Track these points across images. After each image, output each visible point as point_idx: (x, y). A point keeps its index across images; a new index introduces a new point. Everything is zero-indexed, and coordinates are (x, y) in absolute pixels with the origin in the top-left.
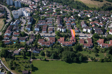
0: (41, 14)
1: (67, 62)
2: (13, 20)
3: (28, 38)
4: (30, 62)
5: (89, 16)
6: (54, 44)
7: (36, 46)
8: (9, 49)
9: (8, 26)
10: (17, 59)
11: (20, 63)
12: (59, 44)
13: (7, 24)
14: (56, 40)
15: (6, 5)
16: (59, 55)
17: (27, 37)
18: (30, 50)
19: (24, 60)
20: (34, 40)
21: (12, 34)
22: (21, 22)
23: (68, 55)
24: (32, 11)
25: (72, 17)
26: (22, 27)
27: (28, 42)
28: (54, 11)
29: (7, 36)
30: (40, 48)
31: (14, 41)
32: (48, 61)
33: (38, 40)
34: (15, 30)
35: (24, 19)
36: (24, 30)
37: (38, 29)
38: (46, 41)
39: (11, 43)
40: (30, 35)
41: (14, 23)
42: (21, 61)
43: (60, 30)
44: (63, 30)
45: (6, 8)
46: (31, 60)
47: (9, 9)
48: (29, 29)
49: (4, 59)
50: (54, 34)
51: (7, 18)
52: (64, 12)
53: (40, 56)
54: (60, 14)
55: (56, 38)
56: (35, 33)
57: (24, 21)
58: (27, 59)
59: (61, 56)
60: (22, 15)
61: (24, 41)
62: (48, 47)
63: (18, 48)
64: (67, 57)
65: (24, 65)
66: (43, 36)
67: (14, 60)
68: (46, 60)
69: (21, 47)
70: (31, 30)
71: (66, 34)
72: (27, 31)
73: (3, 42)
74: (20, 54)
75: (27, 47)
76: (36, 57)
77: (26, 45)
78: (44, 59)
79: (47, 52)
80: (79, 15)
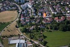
0: (39, 5)
1: (63, 31)
5: (68, 3)
6: (52, 22)
8: (26, 27)
11: (35, 34)
13: (20, 13)
15: (15, 2)
16: (58, 27)
17: (35, 19)
18: (39, 26)
20: (40, 21)
21: (25, 18)
22: (28, 11)
24: (32, 4)
25: (58, 5)
27: (37, 22)
28: (46, 3)
30: (45, 25)
31: (28, 22)
33: (42, 20)
34: (26, 16)
36: (32, 15)
37: (41, 14)
38: (47, 20)
43: (54, 13)
44: (56, 13)
46: (41, 32)
48: (35, 14)
49: (24, 33)
50: (51, 16)
52: (52, 3)
53: (46, 29)
54: (50, 4)
55: (53, 18)
56: (39, 16)
57: (30, 10)
60: (27, 7)
61: (34, 22)
62: (49, 24)
63: (32, 26)
64: (63, 28)
66: (44, 18)
67: (31, 33)
68: (50, 31)
71: (58, 15)
72: (34, 16)
74: (33, 29)
76: (44, 30)
77: (36, 24)
79: (50, 26)
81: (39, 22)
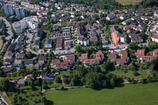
0: (54, 23)
1: (94, 89)
2: (15, 37)
3: (37, 60)
4: (42, 94)
5: (122, 18)
6: (73, 64)
7: (49, 70)
8: (11, 78)
9: (7, 46)
10: (23, 92)
11: (27, 97)
12: (80, 63)
13: (7, 43)
14: (76, 58)
15: (4, 15)
16: (82, 80)
17: (34, 58)
18: (41, 77)
19: (33, 93)
20: (46, 62)
21: (14, 57)
22: (26, 38)
23: (94, 78)
25: (97, 22)
26: (27, 44)
27: (37, 66)
28: (72, 16)
29: (8, 60)
30: (54, 73)
31: (17, 66)
32: (67, 89)
33: (50, 62)
35: (30, 32)
36: (31, 48)
37: (50, 46)
38: (62, 61)
39: (14, 70)
40: (39, 55)
41: (17, 40)
42: (28, 94)
43: (81, 42)
44: (85, 43)
45: (4, 20)
46: (43, 91)
47: (9, 21)
48: (38, 47)
50: (73, 50)
51: (7, 35)
52: (85, 16)
53: (55, 84)
54: (80, 20)
55: (76, 56)
56: (45, 51)
57: (30, 36)
58: (37, 89)
59: (85, 81)
60: (28, 28)
61: (31, 65)
62: (65, 70)
63: (24, 76)
64: (94, 82)
65: (34, 99)
66: (57, 55)
67: (19, 93)
68: (63, 89)
69: (28, 74)
70: (41, 48)
71: (90, 48)
72: (34, 50)
73: (2, 70)
74: (26, 84)
75: (35, 73)
76: (49, 86)
77: (35, 70)
78: (60, 87)
79: (65, 76)
80: (108, 18)
81: (43, 66)
